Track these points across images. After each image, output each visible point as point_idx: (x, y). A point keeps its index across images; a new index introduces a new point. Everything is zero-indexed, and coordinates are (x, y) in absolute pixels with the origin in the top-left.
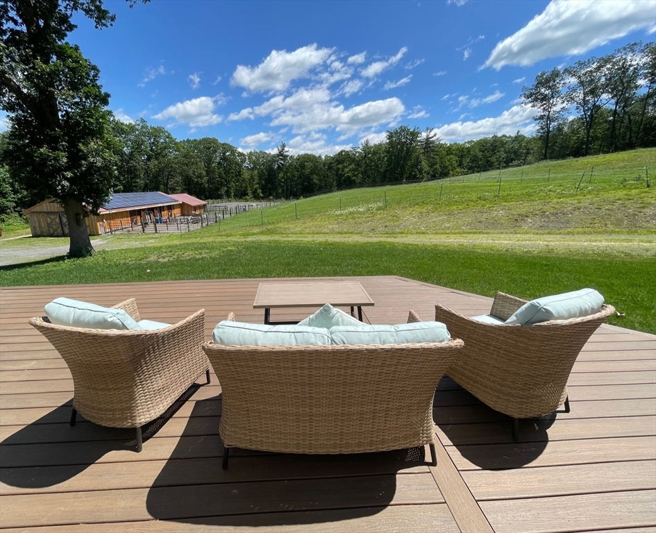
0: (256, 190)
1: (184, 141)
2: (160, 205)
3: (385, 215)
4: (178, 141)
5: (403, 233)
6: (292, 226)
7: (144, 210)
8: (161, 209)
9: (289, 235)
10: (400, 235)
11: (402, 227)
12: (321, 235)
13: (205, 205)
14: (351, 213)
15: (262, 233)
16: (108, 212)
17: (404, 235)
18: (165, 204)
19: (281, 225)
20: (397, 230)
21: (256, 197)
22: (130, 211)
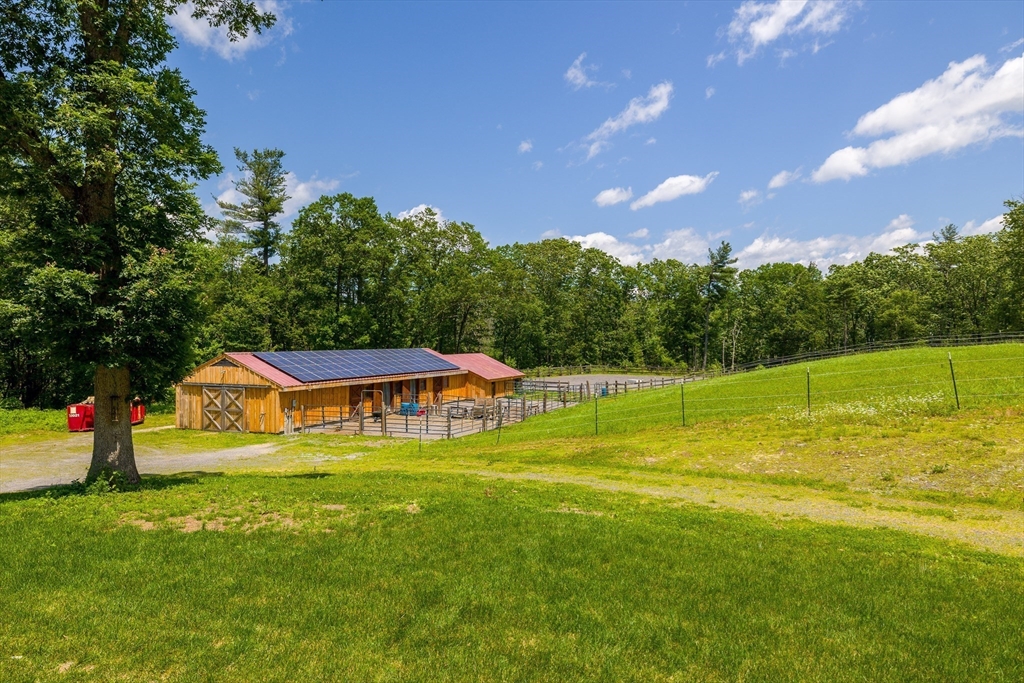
0: (653, 346)
1: (507, 246)
2: (417, 376)
3: (946, 434)
4: (491, 247)
5: (990, 502)
6: (657, 446)
7: (380, 386)
8: (419, 385)
9: (632, 474)
10: (977, 510)
11: (994, 479)
12: (718, 481)
13: (517, 380)
14: (839, 420)
15: (575, 460)
16: (304, 388)
17: (994, 511)
18: (428, 375)
19: (634, 441)
20: (974, 488)
21: (653, 363)
22: (351, 387)
